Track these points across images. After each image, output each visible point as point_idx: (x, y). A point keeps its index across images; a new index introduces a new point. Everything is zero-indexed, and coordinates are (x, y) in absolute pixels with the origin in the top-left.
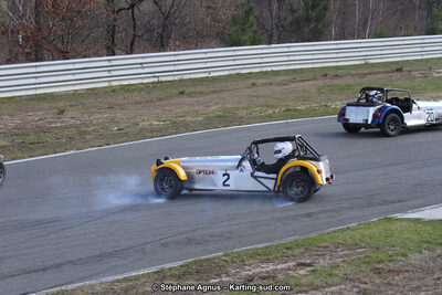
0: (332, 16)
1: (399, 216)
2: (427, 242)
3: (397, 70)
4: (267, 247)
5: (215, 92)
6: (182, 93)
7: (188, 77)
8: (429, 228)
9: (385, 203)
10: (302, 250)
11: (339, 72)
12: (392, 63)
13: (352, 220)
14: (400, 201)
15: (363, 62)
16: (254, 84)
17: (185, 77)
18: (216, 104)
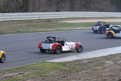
0: (30, 5)
8: (55, 65)
15: (39, 19)
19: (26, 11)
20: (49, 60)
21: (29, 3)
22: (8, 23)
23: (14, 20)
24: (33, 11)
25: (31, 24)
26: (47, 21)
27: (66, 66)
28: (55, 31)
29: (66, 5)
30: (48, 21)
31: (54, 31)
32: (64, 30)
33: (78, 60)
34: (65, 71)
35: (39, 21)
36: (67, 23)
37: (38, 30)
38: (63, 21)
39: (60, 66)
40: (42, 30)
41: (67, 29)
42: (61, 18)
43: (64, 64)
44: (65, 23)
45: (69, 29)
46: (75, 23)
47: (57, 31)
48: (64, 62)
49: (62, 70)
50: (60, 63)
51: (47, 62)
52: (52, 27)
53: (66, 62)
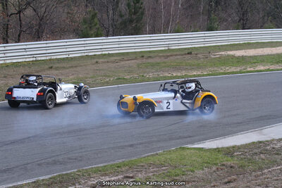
0: (147, 19)
1: (190, 146)
2: (207, 163)
3: (188, 54)
4: (105, 166)
5: (72, 67)
6: (51, 68)
7: (55, 57)
8: (208, 154)
9: (180, 138)
10: (127, 167)
11: (151, 55)
12: (186, 49)
13: (159, 149)
14: (190, 137)
15: (167, 48)
16: (97, 62)
17: (53, 57)
18: (73, 74)
19: (137, 31)
20: (192, 143)
21: (143, 14)
22: (95, 60)
23: (110, 52)
24: (153, 32)
25: (150, 60)
26: (185, 54)
27: (232, 156)
28: (206, 75)
29: (229, 15)
30: (189, 52)
31: (203, 76)
32: (225, 74)
33: (260, 142)
34: (231, 167)
35: (168, 53)
36: (233, 57)
37: (167, 74)
38: (223, 53)
39: (220, 156)
40: (174, 75)
41: (233, 69)
42: (218, 46)
43: (229, 152)
44: (228, 56)
45: (238, 69)
46: (250, 57)
47: (209, 75)
48: (228, 148)
49: (223, 165)
50: (218, 150)
51: (188, 149)
52: (199, 67)
53: (233, 147)
